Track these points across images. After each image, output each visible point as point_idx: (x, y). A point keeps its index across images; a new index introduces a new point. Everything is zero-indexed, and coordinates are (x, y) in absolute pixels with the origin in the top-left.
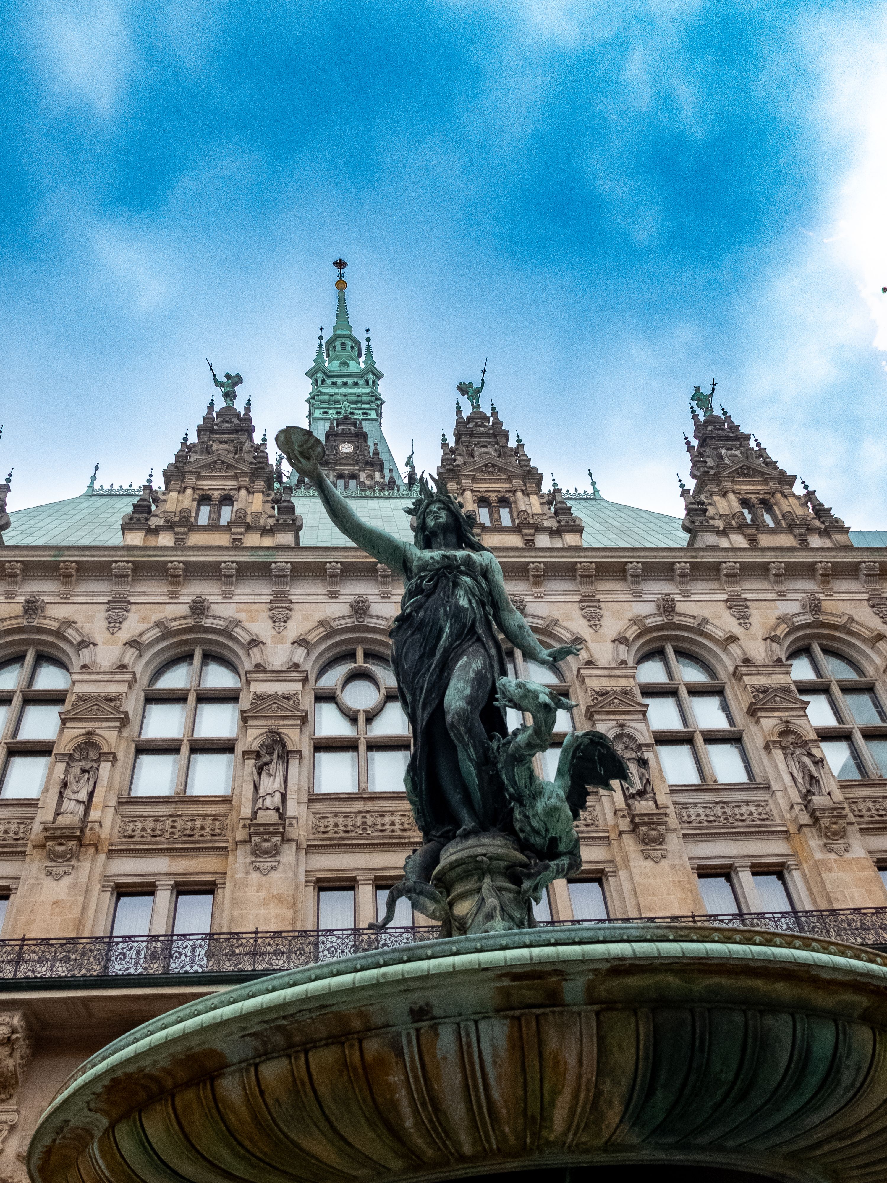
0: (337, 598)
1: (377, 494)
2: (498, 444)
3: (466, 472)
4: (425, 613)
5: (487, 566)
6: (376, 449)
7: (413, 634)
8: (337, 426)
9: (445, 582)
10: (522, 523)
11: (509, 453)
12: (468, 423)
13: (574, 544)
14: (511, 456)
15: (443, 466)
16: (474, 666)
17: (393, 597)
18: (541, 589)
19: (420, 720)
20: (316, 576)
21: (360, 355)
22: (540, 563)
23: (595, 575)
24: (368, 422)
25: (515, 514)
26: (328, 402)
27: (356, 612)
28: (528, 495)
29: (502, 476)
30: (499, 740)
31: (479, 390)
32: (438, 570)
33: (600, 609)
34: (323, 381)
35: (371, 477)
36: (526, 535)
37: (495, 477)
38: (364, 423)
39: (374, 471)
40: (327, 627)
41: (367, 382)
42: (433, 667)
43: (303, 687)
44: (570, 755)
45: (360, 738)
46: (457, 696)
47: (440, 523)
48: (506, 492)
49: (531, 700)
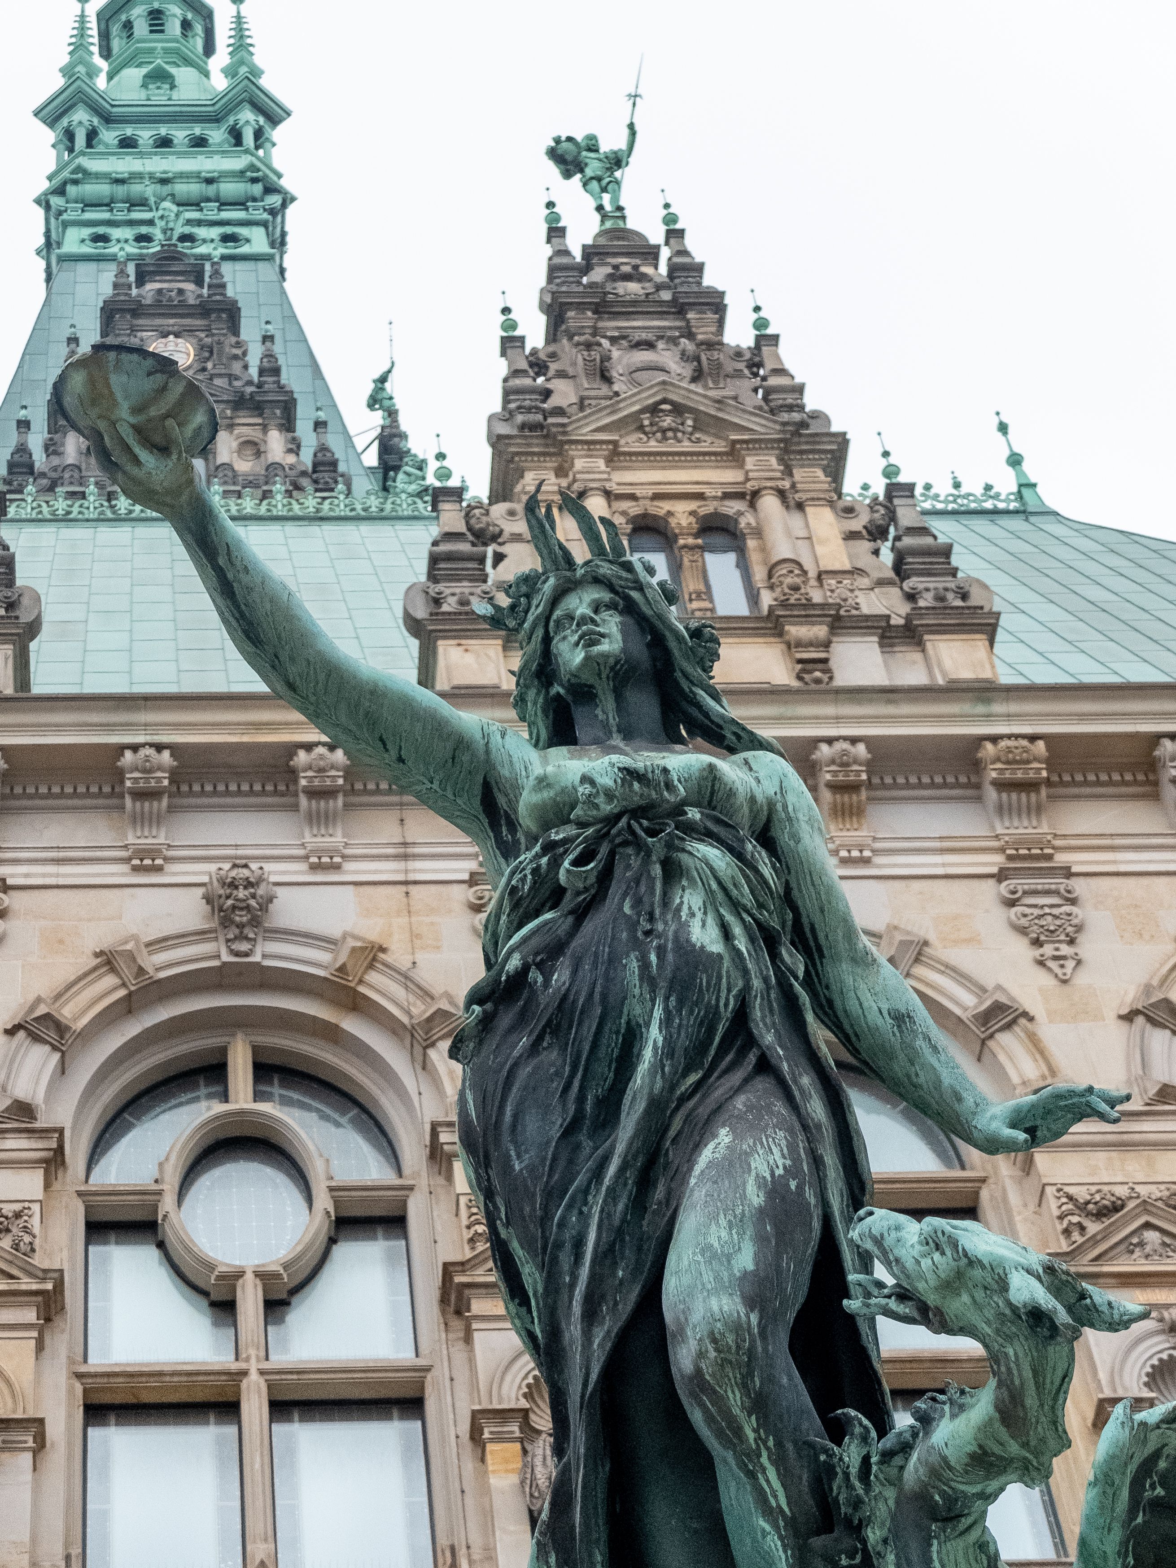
0: (159, 869)
1: (280, 510)
2: (690, 336)
3: (585, 432)
4: (575, 972)
5: (771, 805)
6: (269, 356)
7: (534, 1048)
8: (141, 280)
9: (635, 862)
10: (784, 604)
11: (730, 366)
12: (586, 268)
13: (966, 674)
14: (737, 374)
15: (507, 415)
16: (760, 1165)
17: (349, 866)
18: (862, 834)
19: (576, 1358)
20: (88, 795)
21: (209, 49)
22: (854, 740)
23: (1048, 782)
24: (239, 266)
25: (759, 574)
26: (108, 204)
27: (226, 921)
28: (800, 506)
29: (708, 443)
30: (865, 1439)
31: (617, 161)
32: (613, 819)
33: (1073, 902)
34: (92, 136)
35: (254, 448)
36: (800, 644)
37: (686, 446)
38: (226, 268)
39: (265, 428)
40: (128, 973)
41: (236, 136)
42: (612, 1169)
43: (47, 1186)
44: (1125, 1494)
45: (244, 1373)
46: (708, 1277)
47: (605, 656)
48: (726, 496)
49: (980, 1295)
